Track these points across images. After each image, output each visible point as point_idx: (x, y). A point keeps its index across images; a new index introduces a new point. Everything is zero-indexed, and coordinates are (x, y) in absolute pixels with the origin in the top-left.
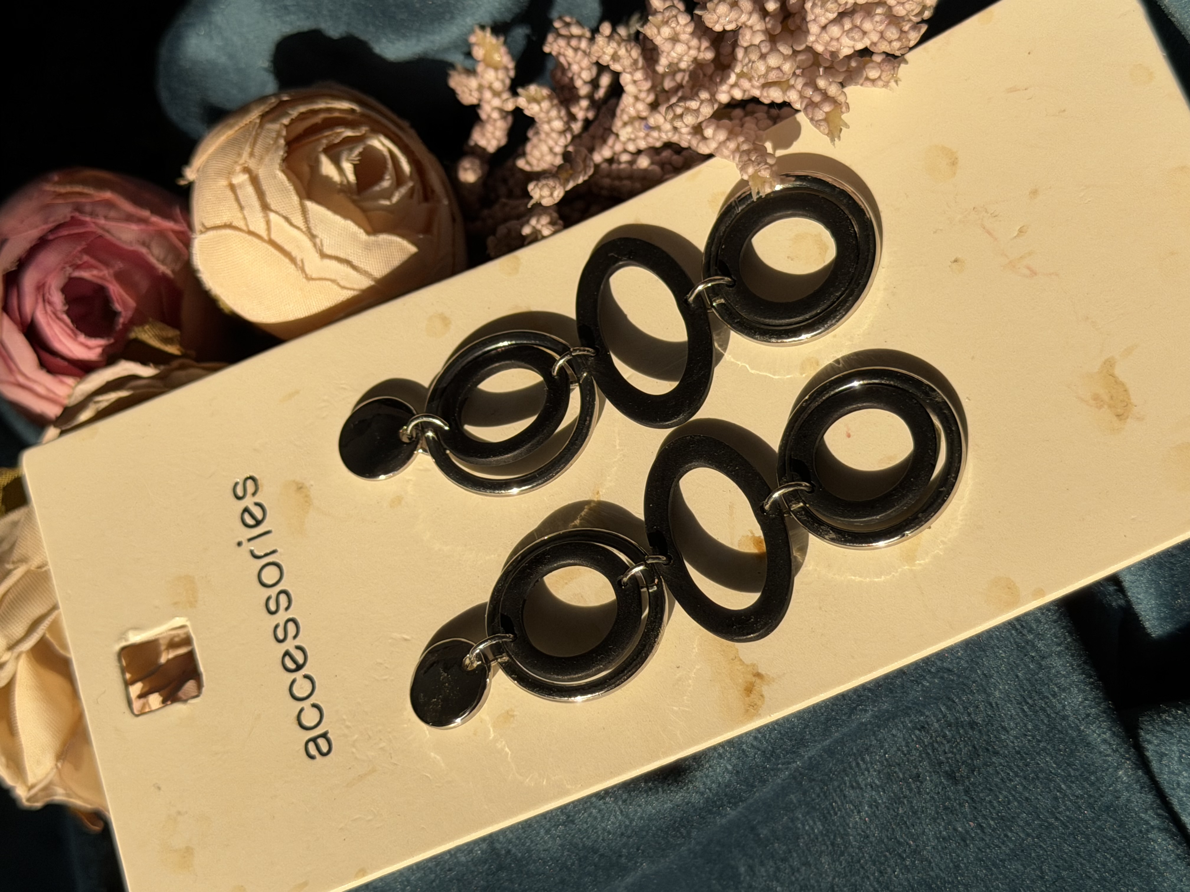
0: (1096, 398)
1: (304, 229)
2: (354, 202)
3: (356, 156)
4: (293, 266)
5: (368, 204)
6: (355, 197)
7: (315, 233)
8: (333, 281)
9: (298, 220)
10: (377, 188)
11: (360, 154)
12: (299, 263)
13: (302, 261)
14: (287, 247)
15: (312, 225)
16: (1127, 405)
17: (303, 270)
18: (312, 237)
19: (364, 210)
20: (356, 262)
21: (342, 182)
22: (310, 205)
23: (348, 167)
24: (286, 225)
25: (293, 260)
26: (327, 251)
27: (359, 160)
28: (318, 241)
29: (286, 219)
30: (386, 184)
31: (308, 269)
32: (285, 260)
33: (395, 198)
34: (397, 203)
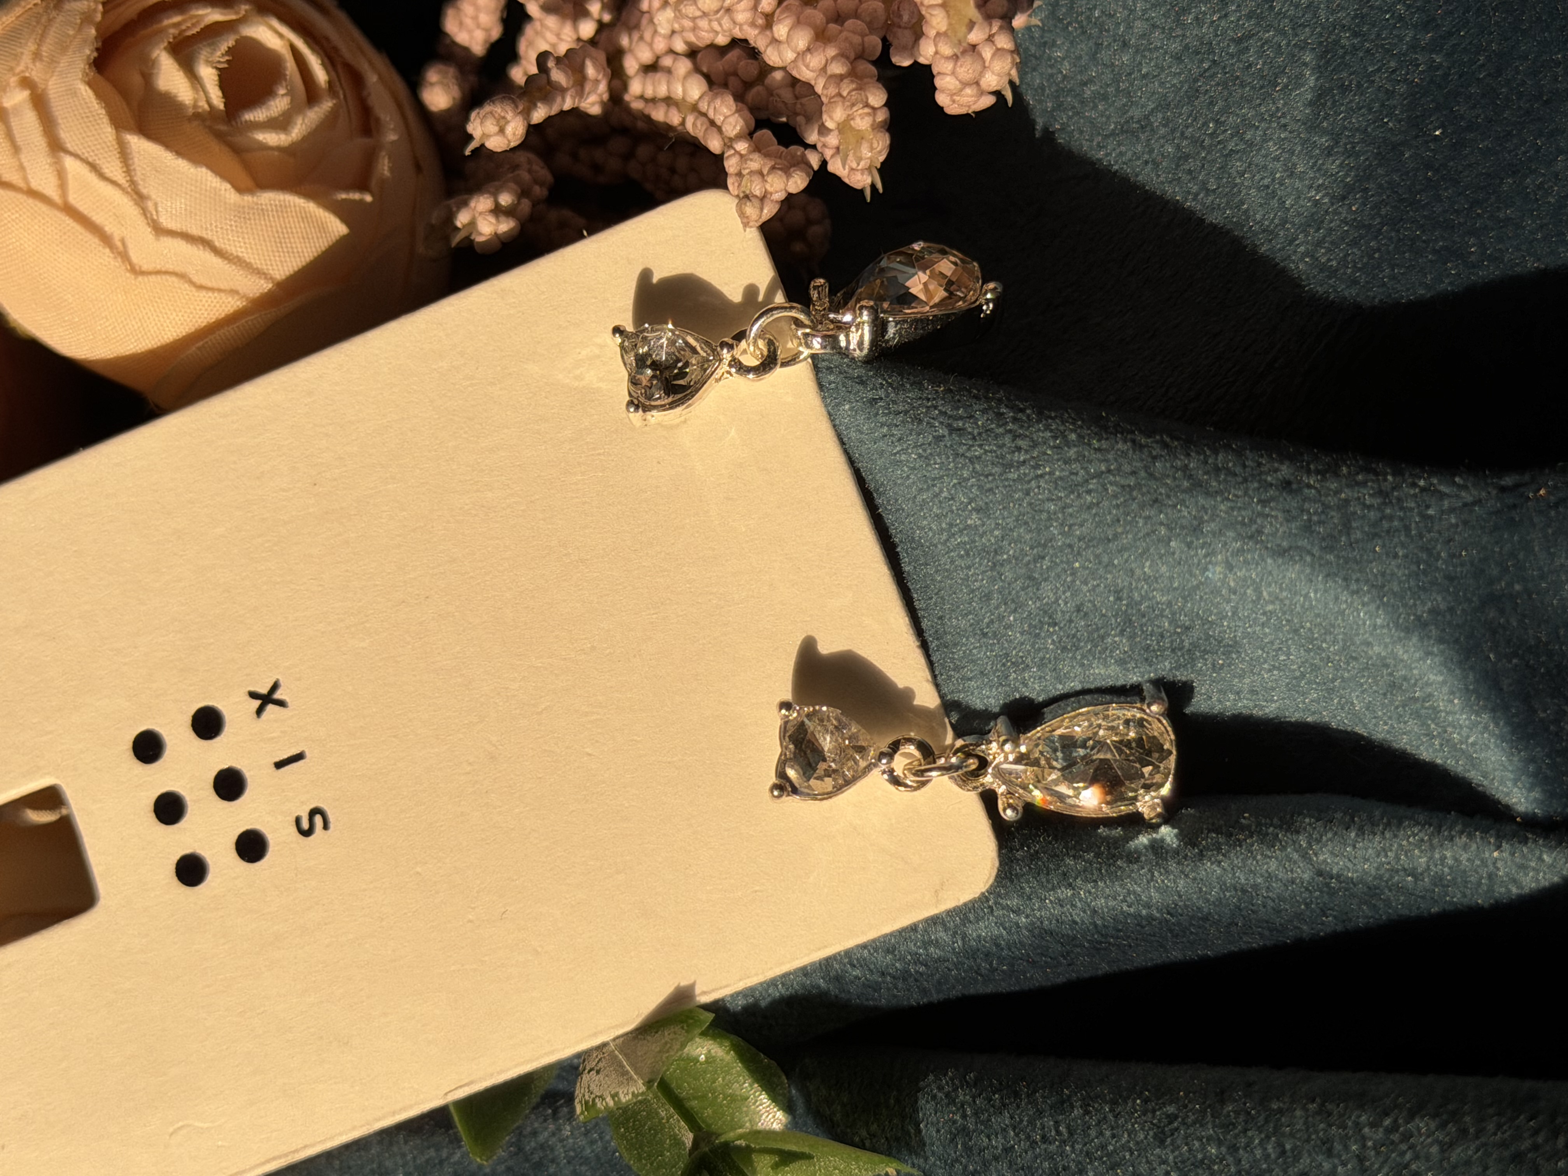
1: (126, 185)
2: (220, 137)
3: (223, 55)
4: (107, 250)
5: (240, 140)
6: (221, 129)
7: (144, 188)
8: (181, 276)
9: (114, 169)
10: (261, 113)
11: (230, 51)
12: (119, 244)
13: (123, 241)
14: (97, 218)
15: (138, 178)
17: (124, 256)
18: (139, 198)
19: (238, 151)
20: (220, 243)
21: (196, 101)
22: (136, 143)
23: (208, 74)
24: (92, 178)
25: (106, 239)
26: (166, 221)
27: (228, 62)
28: (150, 205)
29: (94, 168)
30: (278, 104)
31: (135, 257)
32: (94, 241)
33: (298, 130)
34: (304, 139)
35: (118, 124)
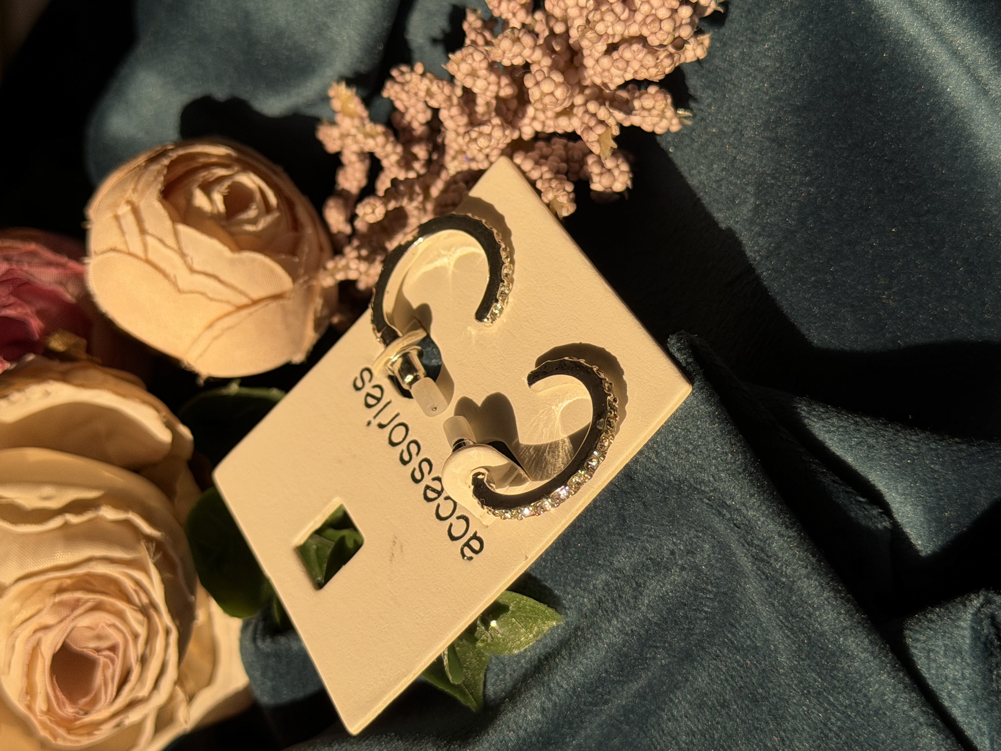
1: (176, 249)
2: (223, 227)
3: (226, 189)
4: (166, 281)
5: (235, 229)
6: (224, 223)
7: (186, 251)
8: (203, 294)
9: (171, 241)
10: (244, 216)
11: (229, 187)
12: (173, 279)
13: (175, 277)
14: (163, 265)
15: (183, 246)
17: (175, 284)
18: (183, 255)
19: (232, 235)
20: (223, 277)
21: (212, 210)
22: (183, 229)
23: (218, 197)
24: (161, 246)
25: (165, 275)
26: (196, 267)
27: (228, 192)
28: (189, 259)
29: (161, 241)
30: (252, 213)
31: (181, 284)
32: (159, 276)
33: (261, 225)
34: (264, 230)
35: (174, 221)
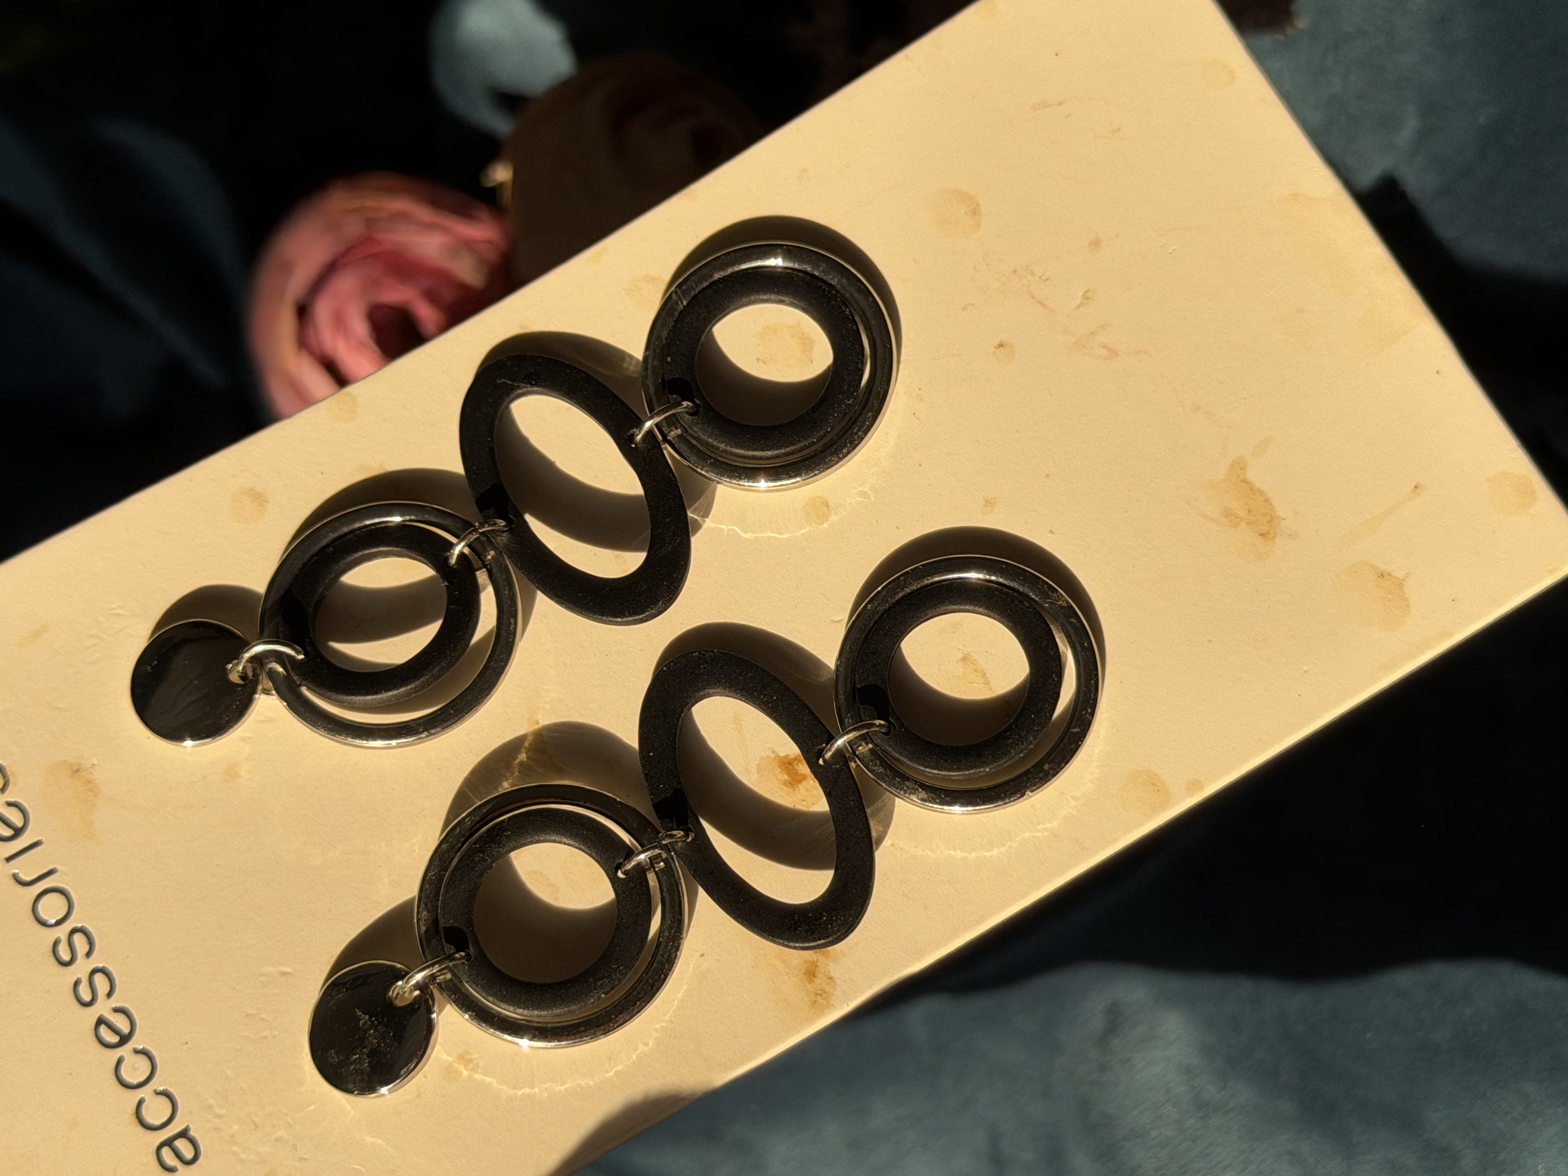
0: (1228, 513)
16: (1273, 519)
